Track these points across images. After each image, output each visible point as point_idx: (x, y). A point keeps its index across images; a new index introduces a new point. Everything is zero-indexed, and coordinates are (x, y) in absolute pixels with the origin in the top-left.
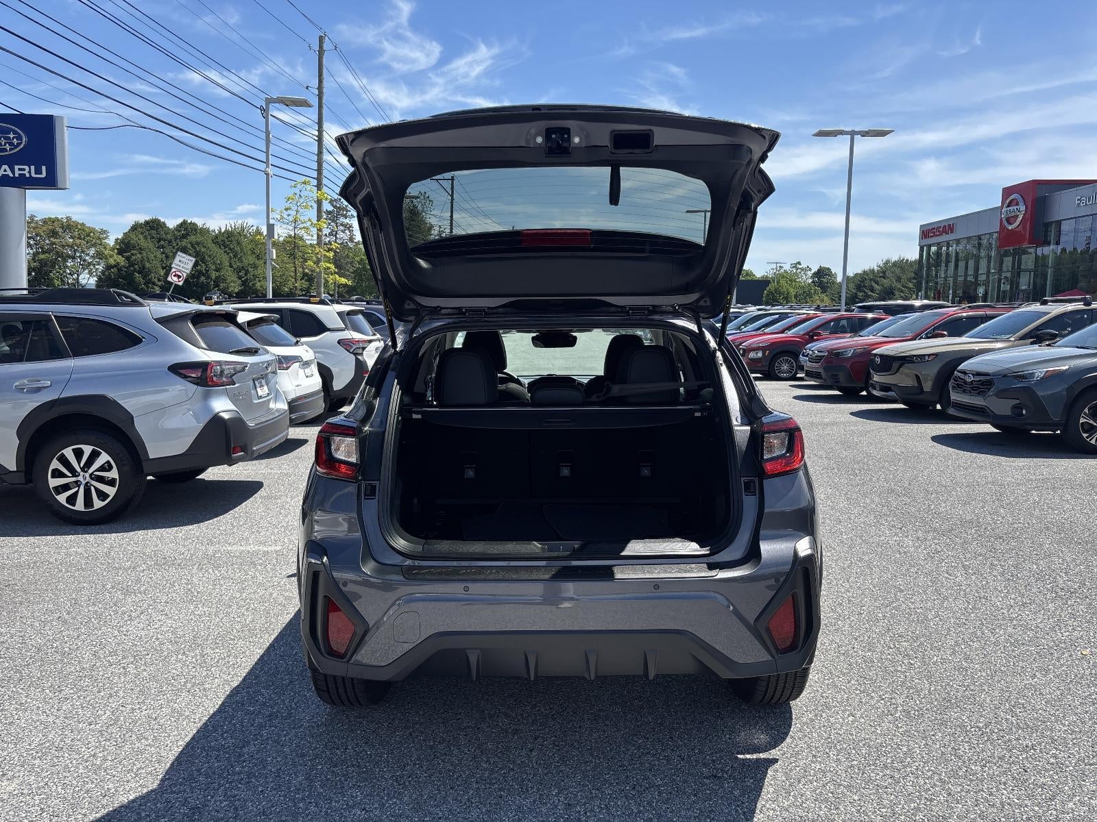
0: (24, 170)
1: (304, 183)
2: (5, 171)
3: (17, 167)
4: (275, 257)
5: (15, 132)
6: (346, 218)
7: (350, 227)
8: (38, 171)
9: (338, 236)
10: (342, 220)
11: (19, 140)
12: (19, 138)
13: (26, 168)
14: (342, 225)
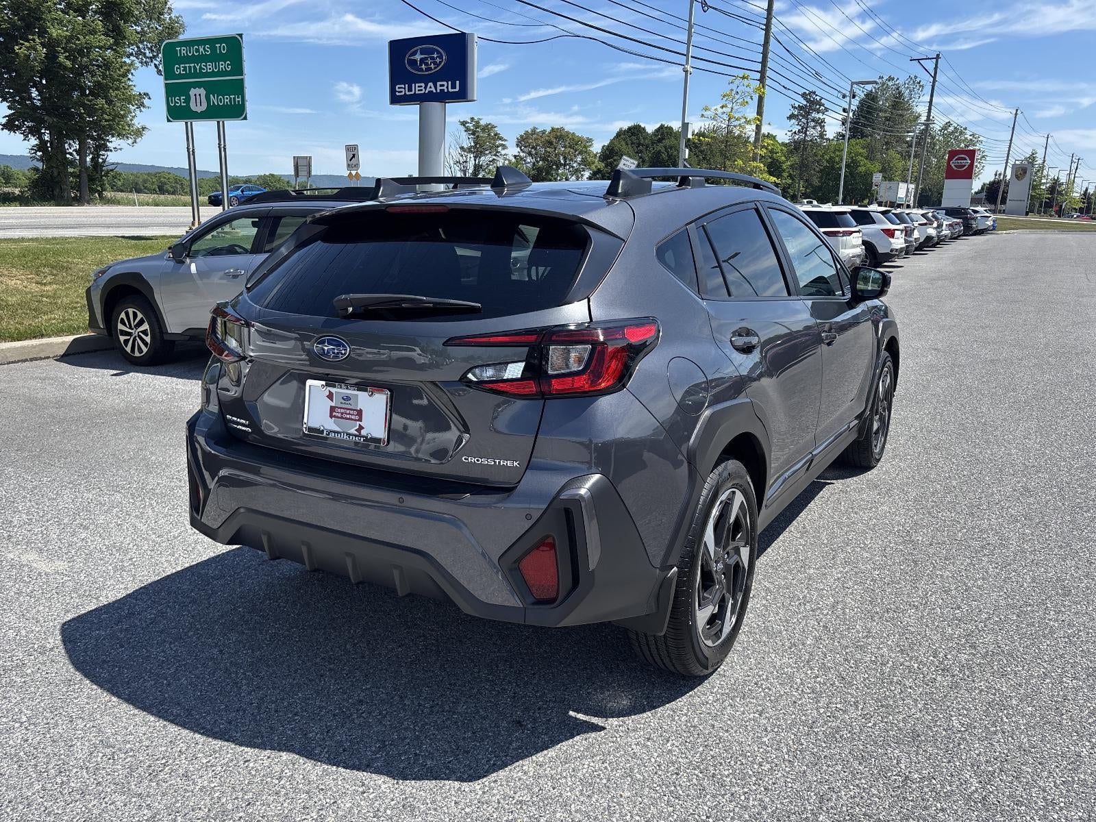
0: (443, 85)
1: (743, 78)
2: (430, 87)
3: (439, 83)
4: (687, 157)
5: (438, 52)
6: (818, 113)
7: (822, 122)
8: (454, 86)
9: (808, 133)
10: (814, 115)
11: (441, 58)
12: (441, 57)
13: (445, 83)
14: (813, 120)
